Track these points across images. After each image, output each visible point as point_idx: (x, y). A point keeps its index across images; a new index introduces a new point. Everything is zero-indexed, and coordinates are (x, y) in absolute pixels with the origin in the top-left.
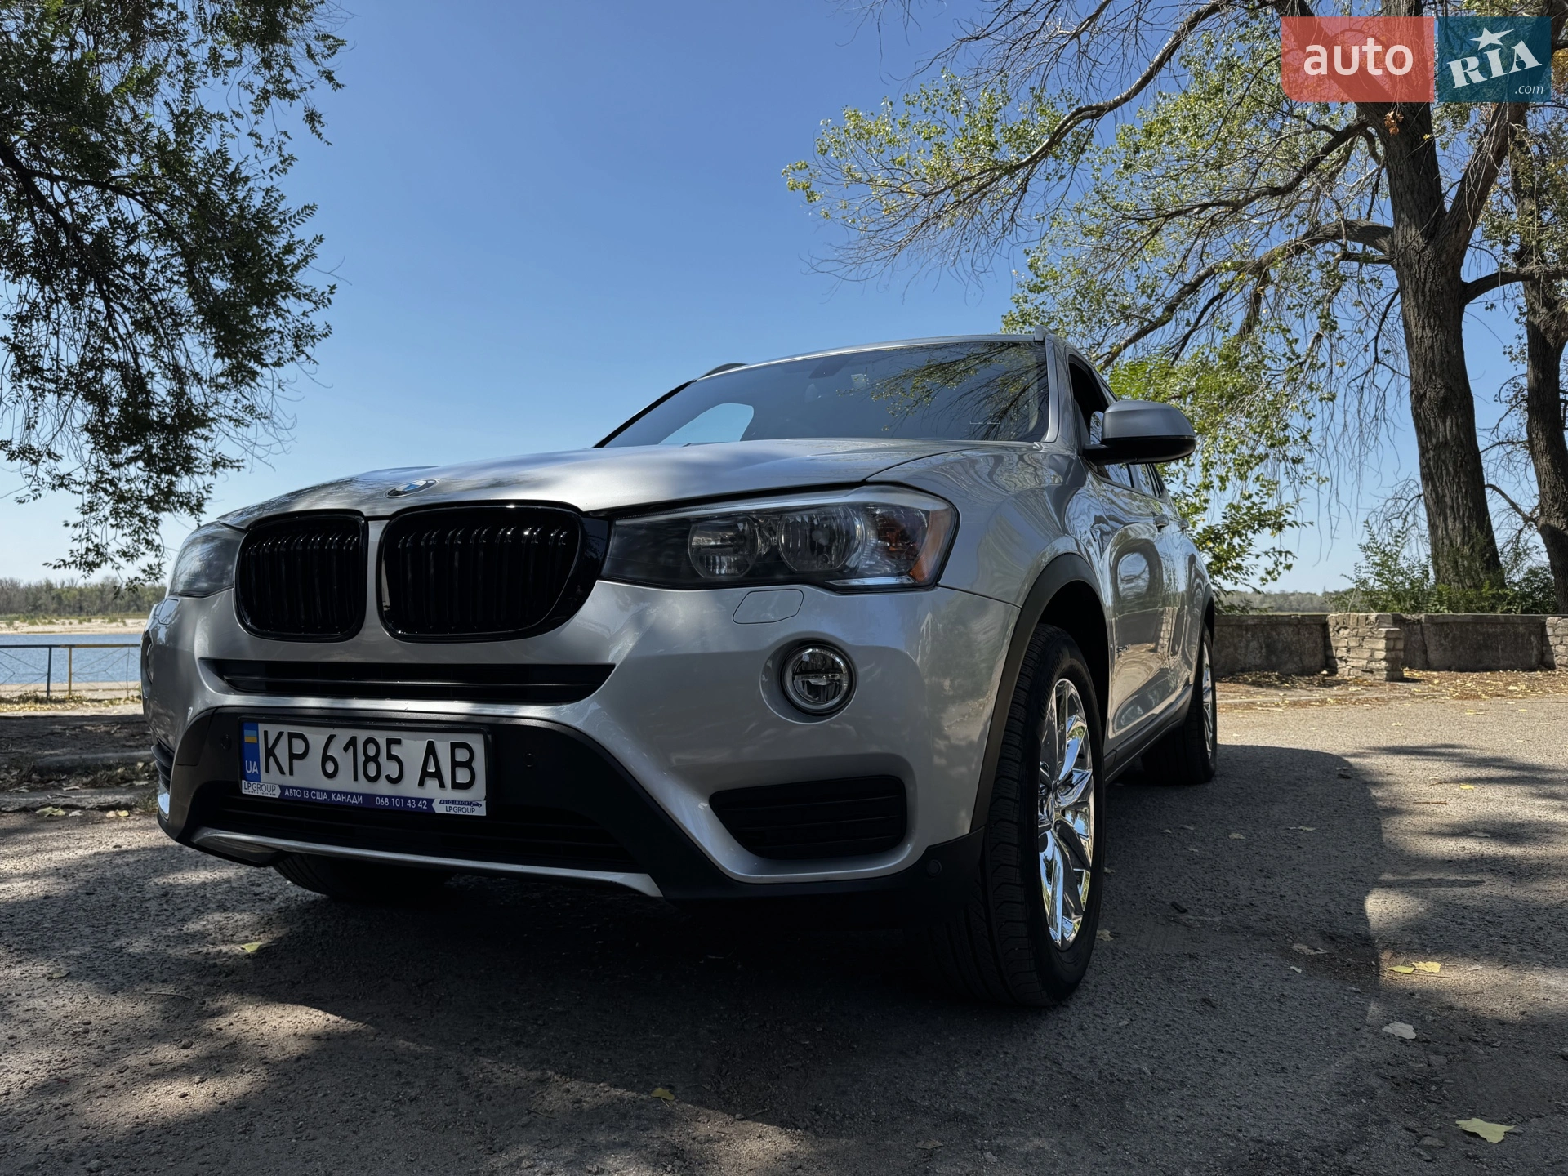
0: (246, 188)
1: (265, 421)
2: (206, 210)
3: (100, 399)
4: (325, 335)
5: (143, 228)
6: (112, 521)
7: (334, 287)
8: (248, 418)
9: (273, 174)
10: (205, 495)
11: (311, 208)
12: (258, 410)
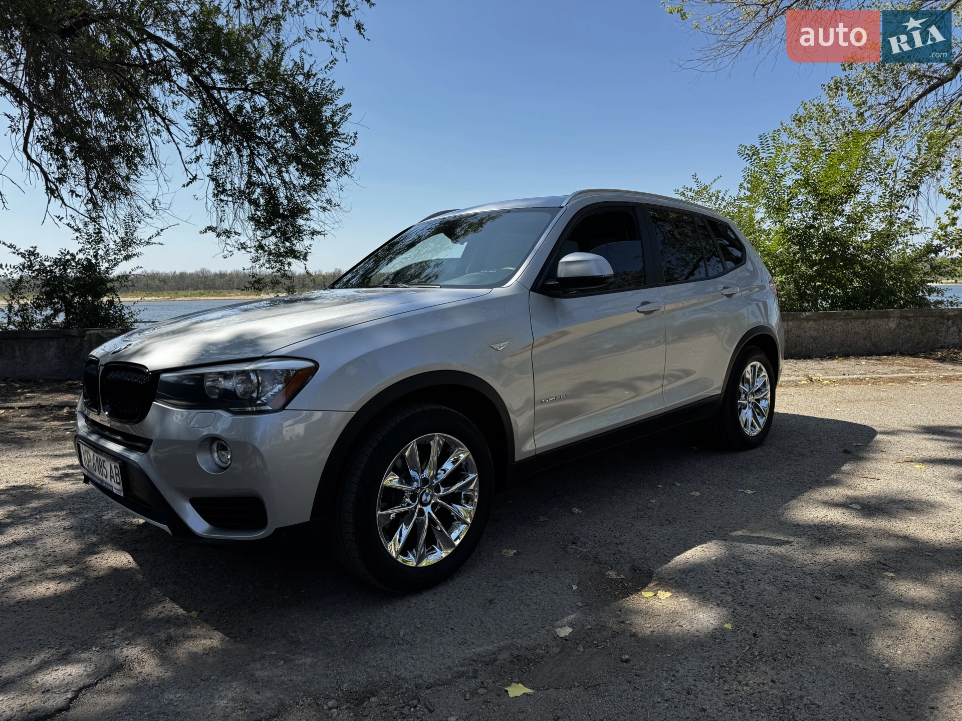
0: (315, 79)
1: (337, 207)
2: (296, 95)
3: (255, 203)
4: (356, 160)
5: (267, 109)
6: (268, 266)
7: (356, 133)
8: (329, 207)
9: (326, 70)
10: (309, 251)
11: (342, 90)
12: (334, 202)
